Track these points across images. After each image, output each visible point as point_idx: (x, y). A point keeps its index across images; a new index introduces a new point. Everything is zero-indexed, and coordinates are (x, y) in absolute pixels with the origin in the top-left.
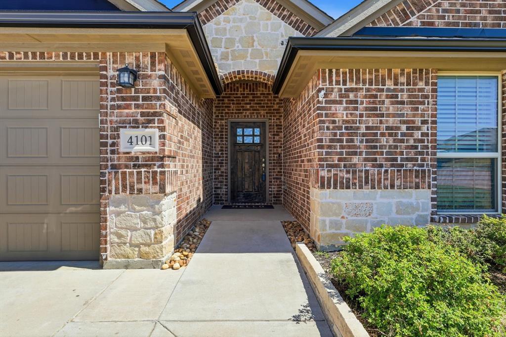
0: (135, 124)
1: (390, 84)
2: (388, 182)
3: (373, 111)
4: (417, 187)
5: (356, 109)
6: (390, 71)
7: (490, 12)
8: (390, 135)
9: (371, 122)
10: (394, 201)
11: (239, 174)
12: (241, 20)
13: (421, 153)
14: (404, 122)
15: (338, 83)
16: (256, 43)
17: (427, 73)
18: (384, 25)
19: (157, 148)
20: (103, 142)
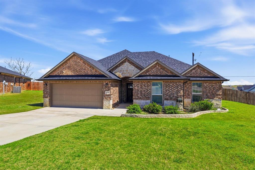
0: (107, 91)
1: (144, 84)
2: (144, 99)
3: (141, 88)
4: (148, 100)
5: (139, 87)
6: (144, 82)
7: (160, 72)
8: (144, 91)
9: (141, 89)
10: (145, 102)
11: (129, 95)
12: (125, 66)
13: (149, 94)
14: (146, 89)
15: (136, 83)
16: (128, 71)
17: (150, 82)
18: (143, 75)
19: (110, 94)
20: (103, 93)
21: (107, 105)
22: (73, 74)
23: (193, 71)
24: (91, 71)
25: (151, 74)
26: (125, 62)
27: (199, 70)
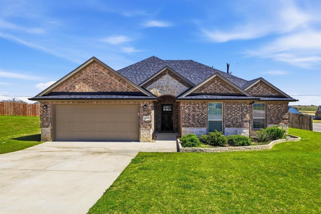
0: (146, 115)
1: (197, 105)
2: (197, 126)
3: (194, 111)
4: (203, 127)
5: (190, 110)
6: (197, 102)
7: (219, 89)
8: (198, 116)
9: (194, 113)
10: (198, 130)
12: (165, 80)
13: (204, 120)
14: (201, 113)
15: (186, 105)
16: (169, 87)
17: (206, 103)
18: (196, 92)
19: (150, 120)
20: (139, 118)
21: (146, 136)
22: (91, 90)
23: (255, 88)
24: (121, 86)
25: (208, 92)
26: (165, 74)
27: (261, 87)
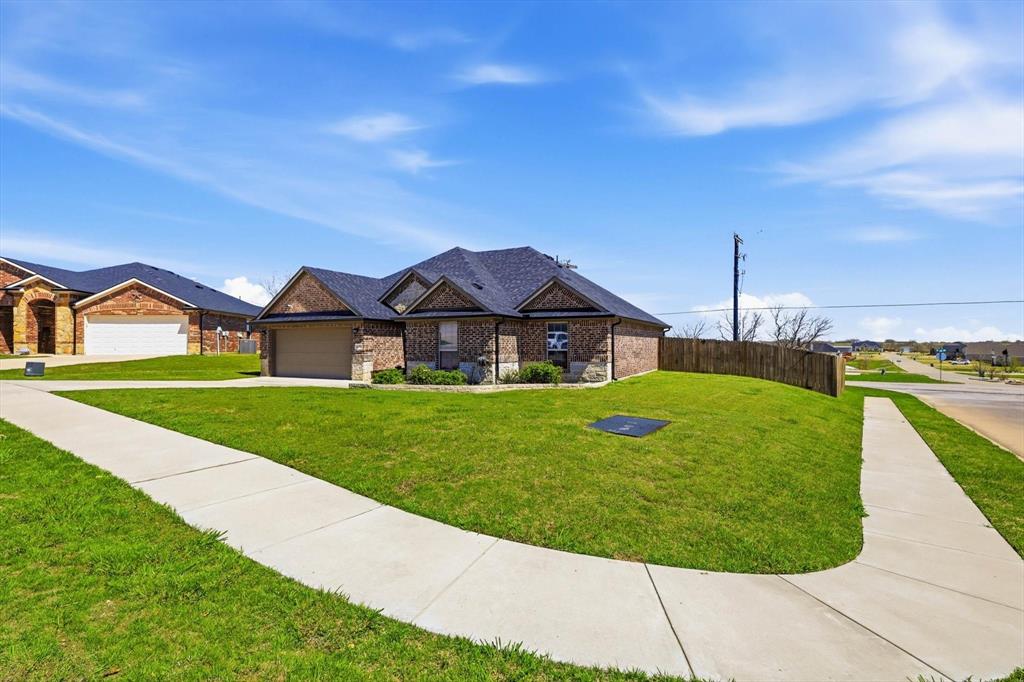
0: (358, 343)
1: (424, 327)
2: (424, 360)
4: (432, 361)
6: (425, 323)
7: (452, 302)
8: (425, 344)
9: (420, 339)
12: (413, 291)
13: (433, 349)
14: (429, 339)
15: (411, 327)
17: (435, 323)
19: (362, 349)
20: (352, 347)
21: (358, 372)
22: (304, 311)
23: (549, 296)
25: (437, 307)
26: (412, 281)
27: (560, 294)
